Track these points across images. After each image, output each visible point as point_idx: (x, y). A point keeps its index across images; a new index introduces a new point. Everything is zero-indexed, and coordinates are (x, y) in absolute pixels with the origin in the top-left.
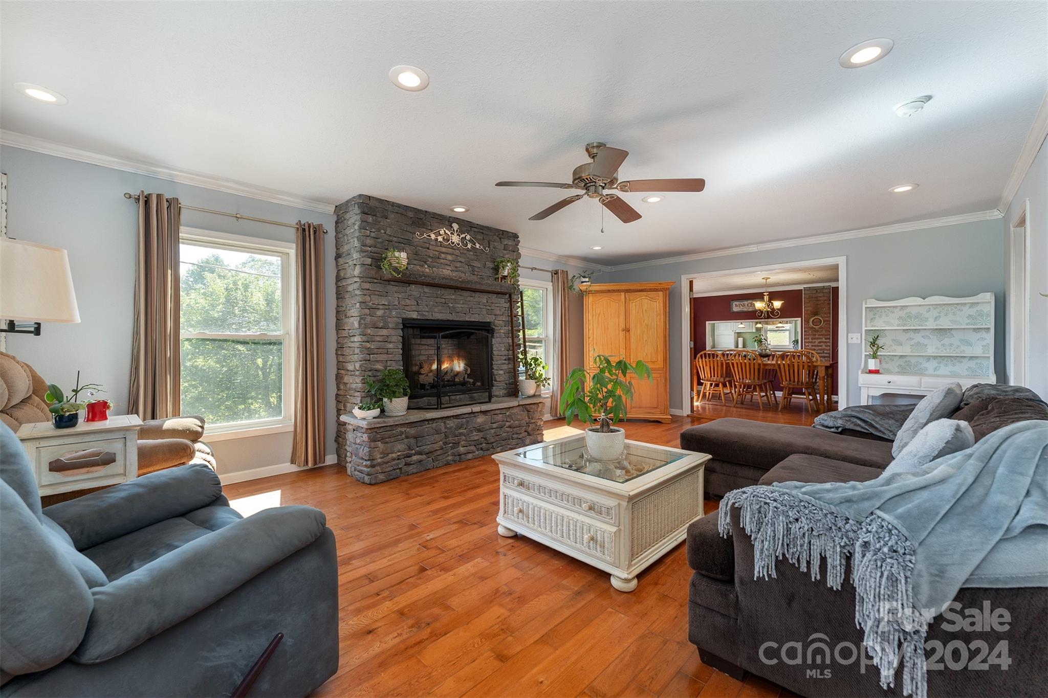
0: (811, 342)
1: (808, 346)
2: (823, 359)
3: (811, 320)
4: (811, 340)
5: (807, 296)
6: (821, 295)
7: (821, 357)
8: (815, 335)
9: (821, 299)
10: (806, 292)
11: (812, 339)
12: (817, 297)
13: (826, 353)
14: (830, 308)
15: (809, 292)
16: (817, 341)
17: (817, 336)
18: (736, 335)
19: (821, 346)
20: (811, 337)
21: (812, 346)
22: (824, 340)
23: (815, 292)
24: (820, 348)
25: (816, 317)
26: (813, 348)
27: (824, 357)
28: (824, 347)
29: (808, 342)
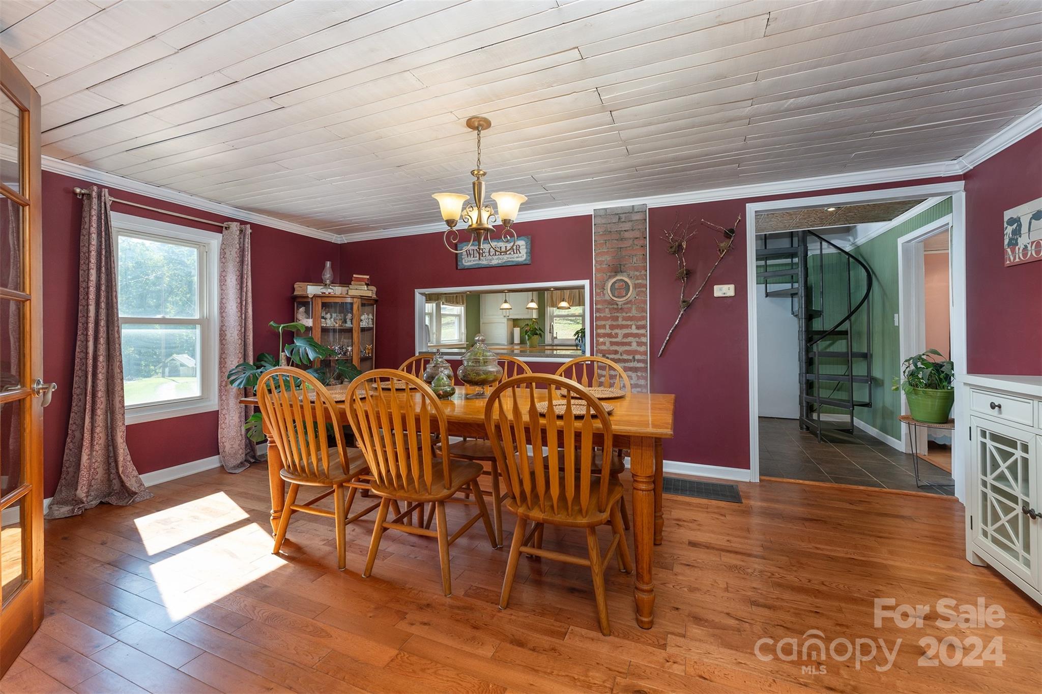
0: (609, 336)
1: (604, 344)
2: (634, 375)
3: (610, 284)
4: (608, 331)
5: (601, 231)
6: (627, 226)
7: (626, 369)
8: (616, 319)
9: (627, 235)
10: (599, 221)
11: (612, 327)
12: (619, 232)
13: (639, 361)
14: (644, 255)
15: (603, 221)
16: (621, 332)
17: (620, 322)
18: (511, 323)
19: (629, 344)
20: (609, 323)
21: (612, 344)
22: (634, 330)
23: (615, 220)
24: (627, 348)
25: (618, 278)
26: (615, 348)
27: (635, 370)
28: (634, 346)
29: (605, 335)
